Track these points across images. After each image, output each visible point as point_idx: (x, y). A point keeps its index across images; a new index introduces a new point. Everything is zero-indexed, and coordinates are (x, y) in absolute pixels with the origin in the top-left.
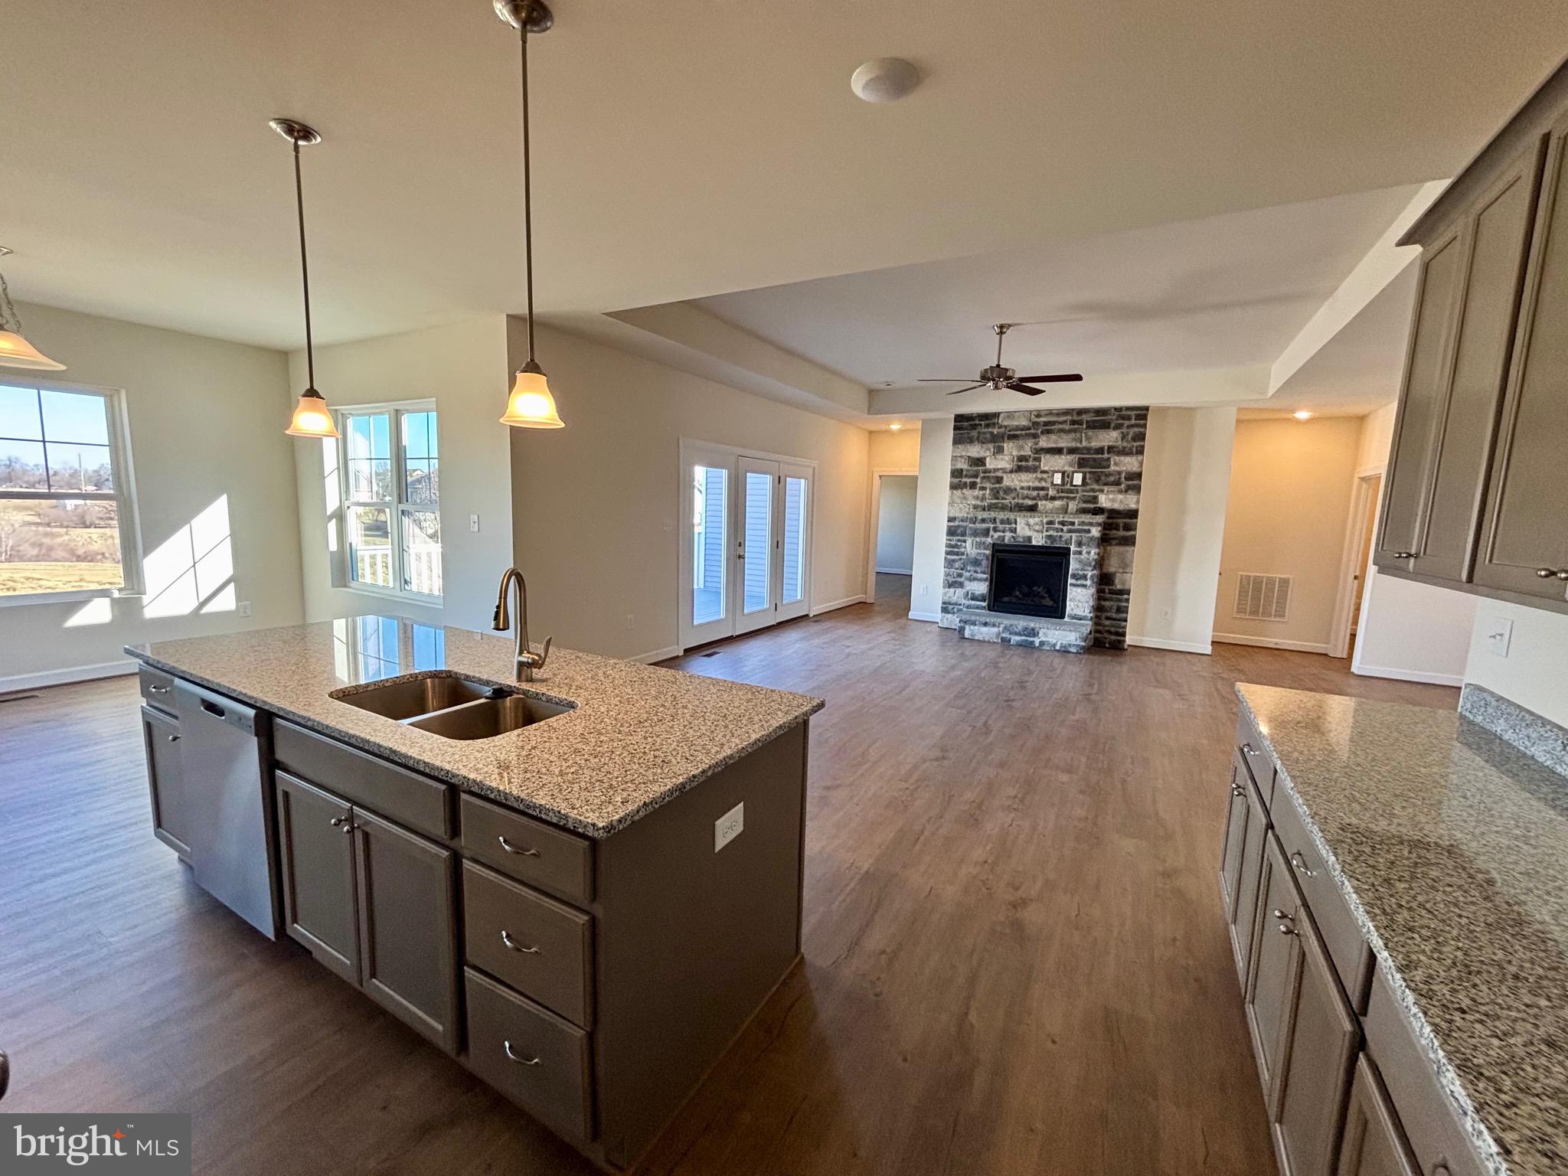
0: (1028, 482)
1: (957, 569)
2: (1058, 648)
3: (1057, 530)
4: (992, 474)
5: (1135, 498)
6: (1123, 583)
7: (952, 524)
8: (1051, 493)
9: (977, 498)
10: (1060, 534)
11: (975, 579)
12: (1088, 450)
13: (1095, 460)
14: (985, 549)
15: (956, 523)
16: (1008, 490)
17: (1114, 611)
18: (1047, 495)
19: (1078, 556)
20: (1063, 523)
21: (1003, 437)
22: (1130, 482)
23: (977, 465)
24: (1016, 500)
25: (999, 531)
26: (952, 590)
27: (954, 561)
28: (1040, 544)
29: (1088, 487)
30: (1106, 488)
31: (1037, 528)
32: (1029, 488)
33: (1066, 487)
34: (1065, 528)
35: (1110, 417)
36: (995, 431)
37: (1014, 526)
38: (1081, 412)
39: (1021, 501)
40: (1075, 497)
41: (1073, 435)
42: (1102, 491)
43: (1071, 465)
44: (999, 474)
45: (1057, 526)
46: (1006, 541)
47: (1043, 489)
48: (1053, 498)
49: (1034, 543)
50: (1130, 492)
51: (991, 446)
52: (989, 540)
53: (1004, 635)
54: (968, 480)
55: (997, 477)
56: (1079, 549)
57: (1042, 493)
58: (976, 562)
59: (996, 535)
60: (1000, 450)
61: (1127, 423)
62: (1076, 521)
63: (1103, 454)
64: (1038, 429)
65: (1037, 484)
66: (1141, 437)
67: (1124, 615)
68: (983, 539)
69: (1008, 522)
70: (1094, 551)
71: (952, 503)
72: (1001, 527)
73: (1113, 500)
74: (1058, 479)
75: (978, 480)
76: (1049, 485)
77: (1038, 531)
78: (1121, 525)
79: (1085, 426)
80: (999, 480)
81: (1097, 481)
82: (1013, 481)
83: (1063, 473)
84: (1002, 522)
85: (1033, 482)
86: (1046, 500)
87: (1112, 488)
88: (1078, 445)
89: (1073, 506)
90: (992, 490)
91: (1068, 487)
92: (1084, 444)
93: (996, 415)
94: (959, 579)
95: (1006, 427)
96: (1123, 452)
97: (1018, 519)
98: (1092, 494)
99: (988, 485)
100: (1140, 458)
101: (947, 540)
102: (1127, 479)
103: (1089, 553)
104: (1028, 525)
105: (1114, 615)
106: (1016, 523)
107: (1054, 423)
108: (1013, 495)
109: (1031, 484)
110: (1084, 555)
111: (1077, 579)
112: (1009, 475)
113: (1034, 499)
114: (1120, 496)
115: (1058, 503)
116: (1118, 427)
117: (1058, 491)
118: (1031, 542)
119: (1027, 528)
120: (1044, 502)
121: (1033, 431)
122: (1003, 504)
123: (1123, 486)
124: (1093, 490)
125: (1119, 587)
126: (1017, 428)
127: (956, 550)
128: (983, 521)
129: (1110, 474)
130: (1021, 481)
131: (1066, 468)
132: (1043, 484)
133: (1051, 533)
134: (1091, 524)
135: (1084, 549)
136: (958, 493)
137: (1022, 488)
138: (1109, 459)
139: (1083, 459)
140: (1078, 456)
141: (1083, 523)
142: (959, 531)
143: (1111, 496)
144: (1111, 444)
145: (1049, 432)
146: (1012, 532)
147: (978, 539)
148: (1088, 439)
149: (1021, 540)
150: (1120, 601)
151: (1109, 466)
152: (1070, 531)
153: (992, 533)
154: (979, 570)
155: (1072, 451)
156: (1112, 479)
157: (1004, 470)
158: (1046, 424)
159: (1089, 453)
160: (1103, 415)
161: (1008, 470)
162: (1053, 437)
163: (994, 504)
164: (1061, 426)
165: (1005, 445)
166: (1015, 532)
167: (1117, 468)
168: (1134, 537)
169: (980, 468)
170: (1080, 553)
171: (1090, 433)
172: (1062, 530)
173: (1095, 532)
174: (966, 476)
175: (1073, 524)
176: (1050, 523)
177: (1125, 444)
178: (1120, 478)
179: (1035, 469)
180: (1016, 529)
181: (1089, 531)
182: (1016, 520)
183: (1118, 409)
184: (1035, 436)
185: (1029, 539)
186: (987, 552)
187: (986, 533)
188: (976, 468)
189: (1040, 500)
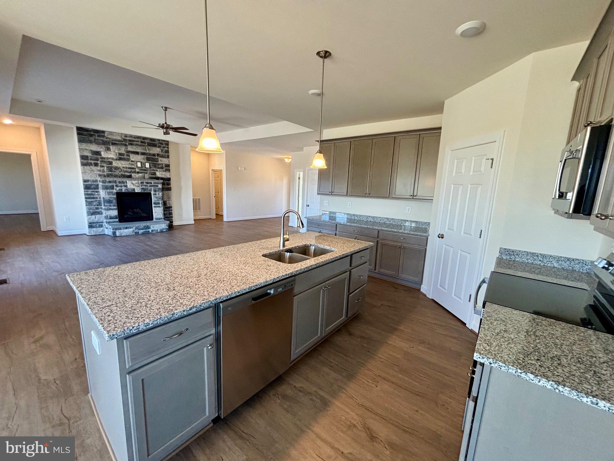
0: (126, 165)
1: (94, 206)
2: (159, 231)
3: (145, 186)
4: (106, 160)
5: (169, 173)
6: (169, 204)
7: (87, 183)
8: (137, 170)
9: (100, 171)
10: (147, 187)
11: (110, 209)
12: (150, 154)
13: (153, 158)
14: (113, 195)
15: (90, 183)
16: (117, 168)
17: (168, 214)
18: (135, 171)
19: (155, 196)
20: (147, 183)
21: (109, 143)
23: (97, 155)
24: (121, 173)
25: (119, 187)
26: (93, 216)
27: (92, 202)
28: (139, 192)
29: (152, 169)
30: (158, 170)
31: (137, 185)
32: (126, 168)
33: (143, 168)
34: (148, 185)
35: (155, 142)
36: (105, 139)
37: (126, 184)
38: (144, 138)
39: (123, 173)
40: (147, 173)
41: (143, 147)
43: (143, 159)
44: (110, 160)
45: (145, 184)
46: (123, 191)
47: (133, 168)
48: (138, 173)
49: (136, 191)
50: (167, 171)
51: (103, 146)
52: (115, 191)
53: (136, 231)
54: (93, 162)
55: (109, 162)
56: (155, 193)
57: (133, 170)
58: (109, 201)
60: (108, 149)
61: (162, 146)
62: (153, 182)
63: (155, 156)
64: (126, 142)
65: (130, 166)
66: (167, 152)
67: (171, 215)
68: (111, 191)
69: (123, 182)
70: (161, 194)
71: (84, 173)
72: (119, 185)
73: (162, 174)
74: (139, 165)
75: (99, 162)
76: (136, 167)
77: (137, 186)
78: (166, 183)
79: (146, 144)
80: (111, 163)
81: (155, 167)
82: (118, 164)
83: (141, 163)
84: (120, 182)
85: (128, 165)
86: (135, 173)
87: (161, 170)
88: (145, 151)
89: (147, 176)
90: (107, 167)
91: (144, 168)
92: (148, 152)
93: (103, 132)
94: (97, 210)
95: (110, 138)
96: (162, 157)
97: (127, 181)
98: (153, 171)
99: (105, 165)
100: (168, 159)
101: (85, 191)
102: (165, 167)
103: (159, 194)
105: (168, 216)
106: (127, 183)
107: (134, 141)
108: (120, 170)
109: (127, 166)
111: (156, 204)
112: (116, 161)
113: (130, 172)
114: (164, 173)
115: (140, 175)
116: (159, 147)
117: (140, 170)
119: (132, 185)
120: (134, 174)
121: (124, 143)
122: (115, 174)
123: (164, 169)
125: (168, 206)
126: (116, 140)
127: (92, 196)
128: (110, 182)
129: (159, 165)
130: (122, 164)
131: (142, 161)
132: (133, 166)
133: (143, 187)
134: (158, 183)
136: (88, 168)
137: (123, 168)
138: (158, 158)
139: (149, 158)
140: (146, 156)
141: (155, 183)
142: (92, 187)
144: (158, 153)
145: (132, 144)
146: (125, 187)
147: (108, 191)
148: (149, 150)
149: (130, 190)
150: (170, 210)
151: (158, 161)
152: (150, 186)
153: (115, 187)
154: (111, 204)
155: (143, 154)
156: (160, 166)
157: (113, 159)
158: (130, 141)
159: (150, 156)
160: (153, 141)
161: (115, 159)
162: (134, 147)
163: (110, 174)
164: (138, 143)
165: (111, 147)
167: (162, 163)
168: (171, 187)
169: (99, 157)
170: (156, 194)
171: (149, 148)
172: (147, 186)
173: (160, 186)
174: (91, 159)
175: (151, 183)
176: (142, 183)
177: (163, 154)
178: (163, 166)
179: (128, 160)
181: (158, 186)
183: (159, 140)
184: (126, 145)
185: (134, 189)
186: (115, 196)
187: (112, 188)
188: (96, 156)
189: (133, 173)
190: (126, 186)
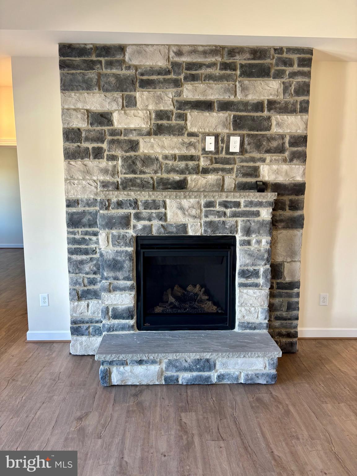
0: (173, 148)
1: (87, 273)
2: (242, 381)
3: (219, 214)
4: (122, 137)
5: (301, 168)
6: (292, 274)
7: (74, 210)
8: (203, 163)
9: (105, 171)
10: (223, 219)
11: (116, 289)
12: (245, 105)
13: (253, 119)
14: (126, 246)
15: (80, 209)
16: (148, 160)
17: (285, 308)
18: (198, 166)
19: (246, 247)
20: (225, 204)
21: (133, 83)
22: (295, 149)
23: (101, 124)
24: (159, 175)
25: (144, 219)
26: (83, 303)
27: (82, 262)
28: (198, 234)
29: (247, 156)
30: (268, 157)
31: (194, 212)
32: (174, 157)
33: (221, 156)
34: (228, 211)
35: (268, 61)
36: (124, 72)
37: (163, 210)
38: (232, 51)
39: (165, 176)
40: (232, 169)
41: (225, 84)
42: (263, 160)
43: (225, 126)
44: (133, 137)
45: (218, 208)
46: (155, 233)
47: (192, 158)
48: (206, 171)
49: (191, 233)
50: (295, 161)
51: (118, 95)
52: (131, 232)
53: (169, 374)
54: (90, 146)
55: (131, 141)
56: (246, 238)
57: (191, 164)
58: (115, 265)
59: (140, 225)
60: (130, 103)
61: (289, 70)
62: (242, 201)
63: (262, 111)
64: (179, 74)
65: (184, 152)
66: (304, 89)
67: (295, 312)
68: (122, 231)
69: (154, 205)
70: (265, 240)
71: (70, 179)
72: (145, 212)
73: (277, 172)
74: (210, 144)
75: (105, 146)
76: (200, 153)
77: (195, 217)
78: (288, 203)
79: (238, 72)
80: (134, 146)
81: (258, 146)
82: (152, 147)
83: (217, 136)
84: (147, 205)
85: (179, 149)
86: (197, 173)
87: (275, 156)
88: (232, 98)
89: (230, 181)
90: (125, 159)
91: (223, 155)
92: (240, 97)
93: (122, 49)
94: (91, 287)
95: (136, 68)
96: (287, 109)
97: (168, 201)
98: (251, 164)
99: (119, 153)
100: (305, 117)
101: (69, 233)
102: (292, 144)
103: (259, 242)
104: (181, 208)
105: (284, 314)
106: (165, 207)
107: (200, 66)
108: (155, 167)
109: (177, 152)
110: (254, 246)
111: (248, 277)
112: (147, 139)
113: (182, 172)
114: (285, 167)
115: (212, 178)
116: (279, 75)
117: (212, 163)
118: (186, 232)
119: (179, 212)
120: (195, 176)
121: (172, 76)
122: (141, 179)
123: (287, 154)
124: (253, 160)
125: (288, 279)
126: (152, 71)
127: (83, 246)
128: (120, 204)
129: (270, 139)
130: (163, 147)
131: (219, 130)
132: (192, 152)
133: (211, 218)
134: (260, 204)
135: (254, 238)
136: (77, 164)
137: (166, 157)
138: (269, 118)
139: (240, 118)
140: (233, 114)
141: (251, 204)
142: (85, 220)
143: (275, 167)
144: (271, 97)
145: (194, 78)
146: (161, 219)
147: (115, 232)
148: (244, 89)
149: (174, 230)
150: (290, 296)
151: (269, 128)
152: (234, 215)
153: (133, 221)
154: (120, 275)
155: (225, 106)
156: (274, 144)
157: (139, 131)
158: (190, 66)
159: (245, 111)
160: (259, 58)
161: (144, 132)
162: (201, 86)
163: (131, 180)
164: (209, 71)
165: (138, 95)
166: (166, 220)
167: (280, 131)
168: (302, 218)
169: (106, 128)
170: (249, 243)
171: (246, 81)
172: (225, 214)
173: (266, 214)
174: (87, 139)
175: (238, 204)
176: (209, 204)
177: (288, 99)
178: (283, 143)
179: (180, 131)
180: (165, 214)
181: (258, 214)
182: (165, 202)
183: (279, 50)
184: (177, 83)
185: (184, 227)
186: (130, 249)
187: (125, 222)
188: (99, 128)
189: (190, 173)
190: (163, 217)
